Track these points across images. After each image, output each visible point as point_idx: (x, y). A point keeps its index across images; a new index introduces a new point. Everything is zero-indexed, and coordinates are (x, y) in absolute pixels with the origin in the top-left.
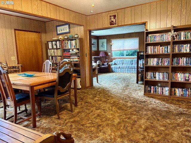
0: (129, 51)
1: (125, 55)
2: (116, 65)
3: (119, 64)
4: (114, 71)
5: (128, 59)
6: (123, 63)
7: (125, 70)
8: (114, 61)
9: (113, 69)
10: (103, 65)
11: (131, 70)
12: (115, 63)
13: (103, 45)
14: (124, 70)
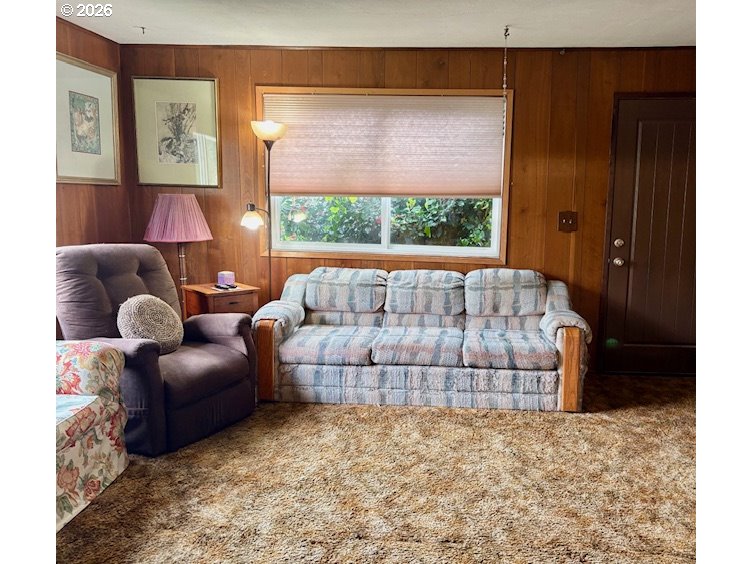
0: (412, 201)
1: (385, 234)
2: (323, 322)
3: (349, 317)
4: (309, 393)
5: (422, 273)
6: (382, 310)
7: (424, 377)
8: (295, 286)
9: (305, 373)
10: (195, 337)
11: (482, 385)
12: (307, 310)
13: (178, 130)
14: (416, 382)
